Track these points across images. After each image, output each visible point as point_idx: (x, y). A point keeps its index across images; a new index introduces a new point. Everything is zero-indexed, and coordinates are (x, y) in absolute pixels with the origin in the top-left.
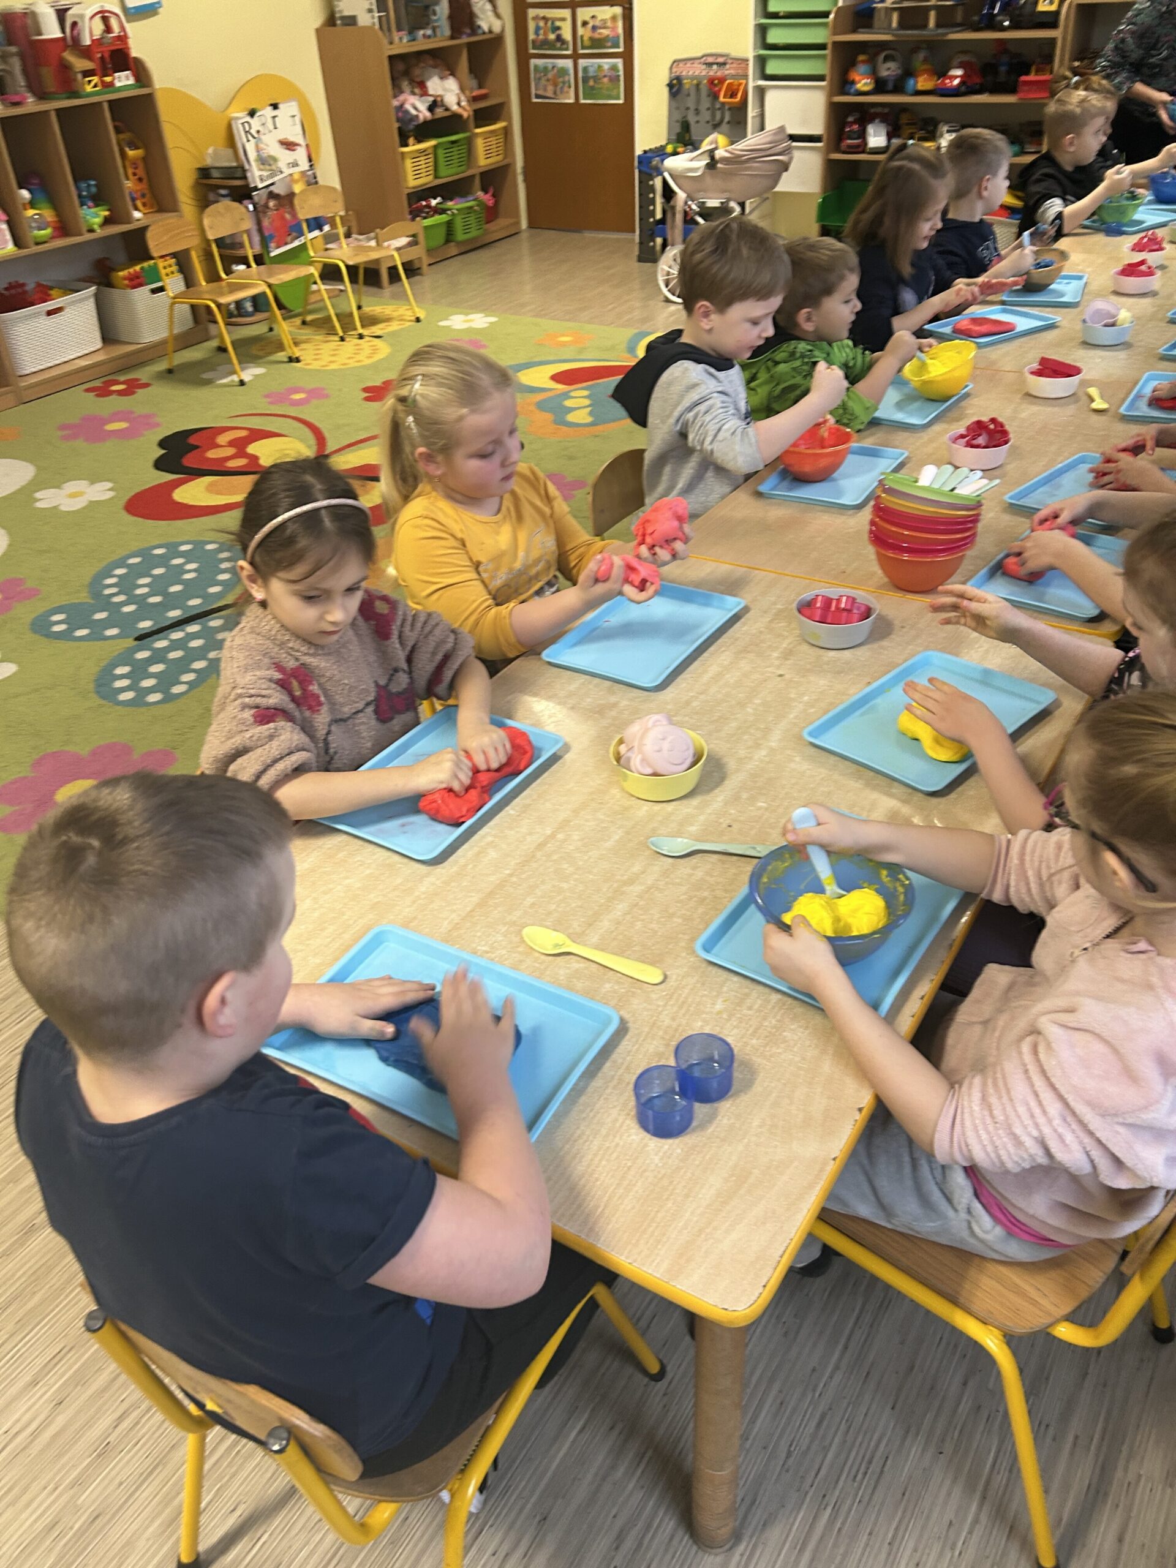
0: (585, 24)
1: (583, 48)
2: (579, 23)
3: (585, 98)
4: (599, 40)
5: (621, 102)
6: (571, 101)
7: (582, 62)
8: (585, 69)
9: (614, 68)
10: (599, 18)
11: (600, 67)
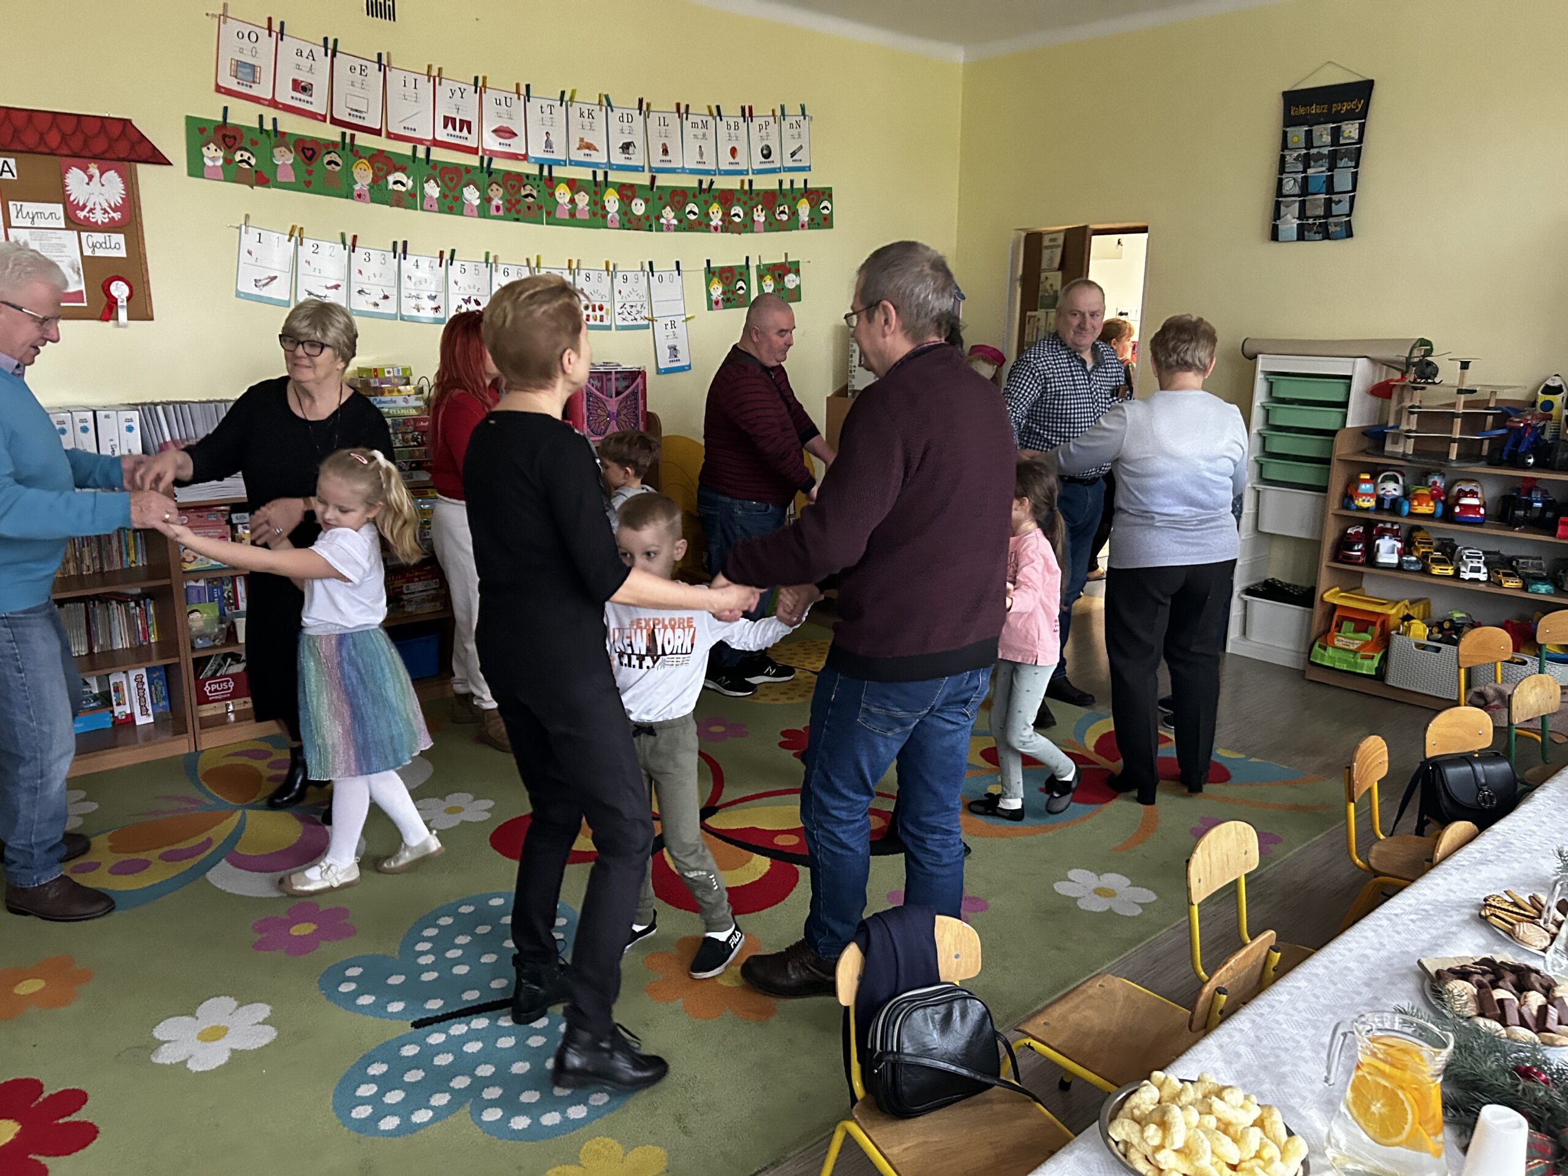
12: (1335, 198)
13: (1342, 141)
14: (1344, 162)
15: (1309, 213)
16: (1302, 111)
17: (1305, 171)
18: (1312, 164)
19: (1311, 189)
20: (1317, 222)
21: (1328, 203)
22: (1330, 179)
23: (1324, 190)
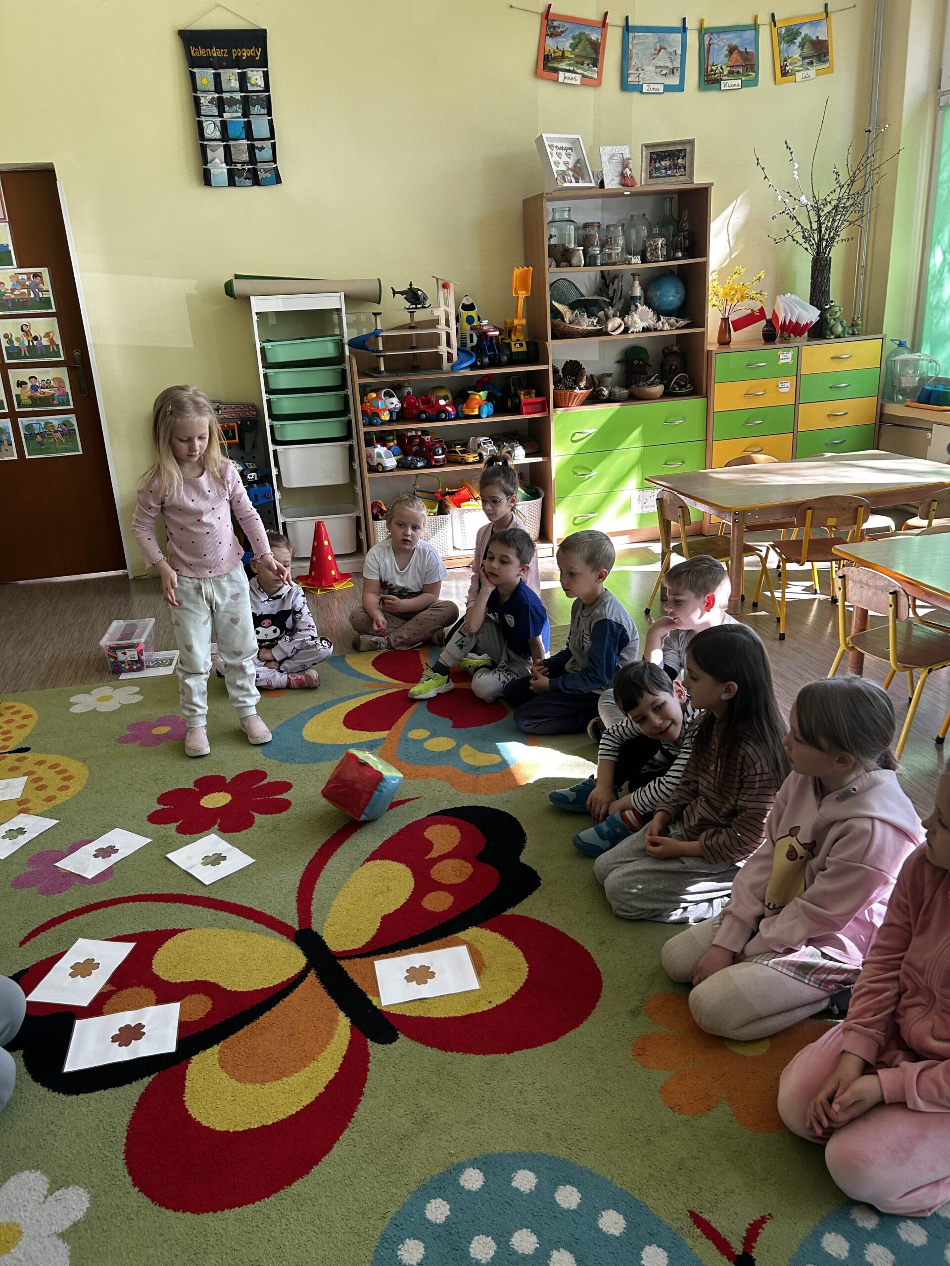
0: (20, 384)
1: (19, 406)
2: (13, 384)
3: (29, 455)
4: (40, 399)
5: (81, 453)
6: (16, 458)
7: (22, 422)
8: (29, 427)
9: (65, 423)
10: (39, 379)
11: (46, 423)
12: (257, 144)
13: (250, 88)
14: (257, 109)
15: (235, 158)
16: (202, 52)
17: (220, 116)
18: (227, 109)
19: (231, 133)
20: (246, 167)
21: (252, 149)
22: (248, 125)
23: (243, 136)
